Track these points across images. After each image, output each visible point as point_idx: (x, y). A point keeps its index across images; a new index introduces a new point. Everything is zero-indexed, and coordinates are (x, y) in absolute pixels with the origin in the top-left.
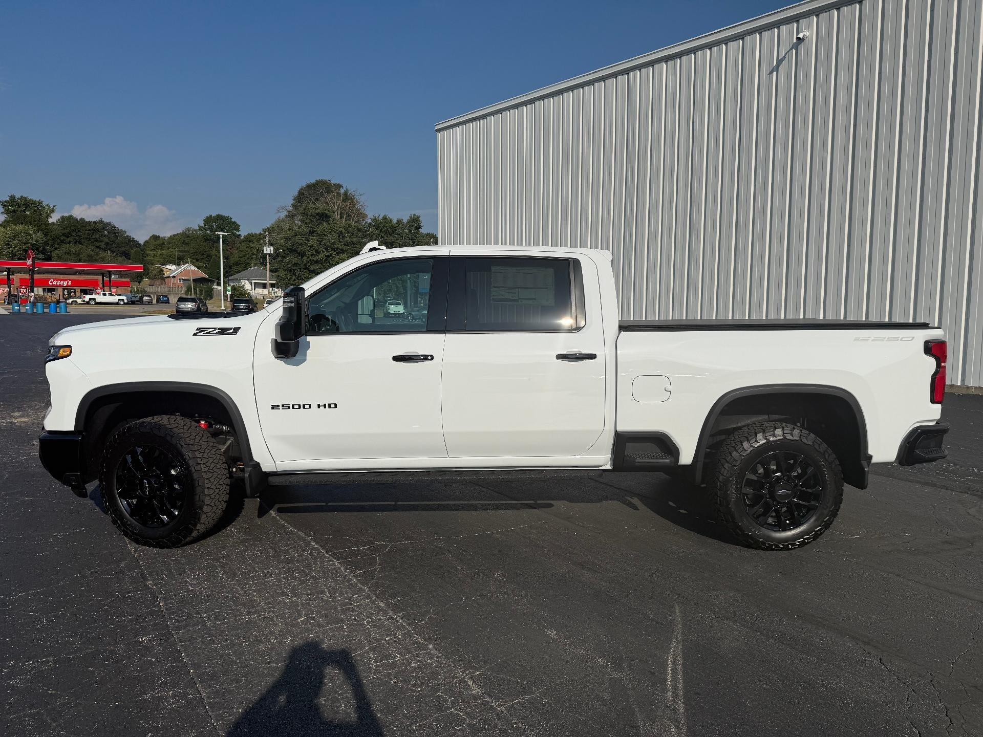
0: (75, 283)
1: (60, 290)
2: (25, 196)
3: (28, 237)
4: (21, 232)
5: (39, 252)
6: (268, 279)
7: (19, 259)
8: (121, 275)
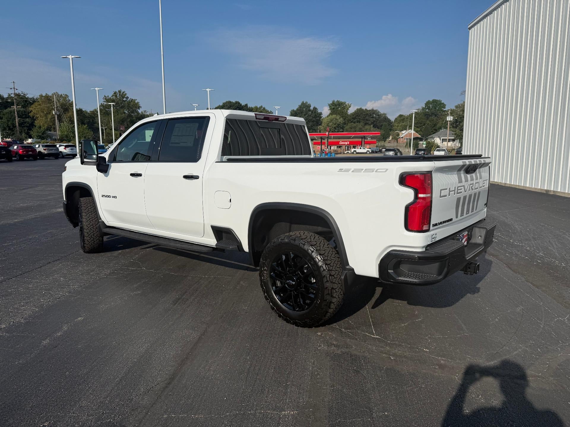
0: (351, 143)
1: (344, 146)
2: (339, 100)
3: (337, 121)
4: (334, 119)
5: (340, 128)
6: (448, 136)
7: (332, 132)
8: (372, 138)
